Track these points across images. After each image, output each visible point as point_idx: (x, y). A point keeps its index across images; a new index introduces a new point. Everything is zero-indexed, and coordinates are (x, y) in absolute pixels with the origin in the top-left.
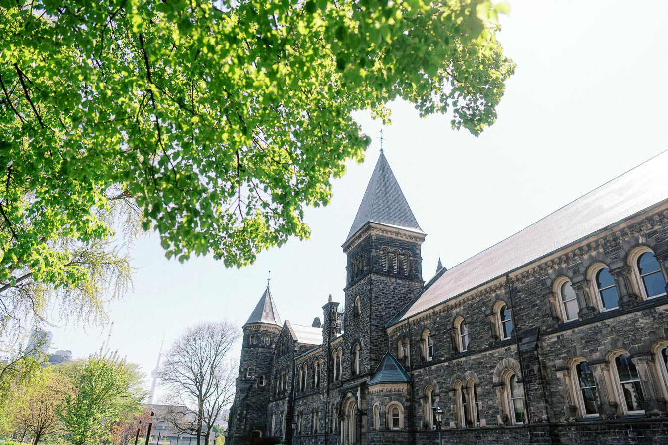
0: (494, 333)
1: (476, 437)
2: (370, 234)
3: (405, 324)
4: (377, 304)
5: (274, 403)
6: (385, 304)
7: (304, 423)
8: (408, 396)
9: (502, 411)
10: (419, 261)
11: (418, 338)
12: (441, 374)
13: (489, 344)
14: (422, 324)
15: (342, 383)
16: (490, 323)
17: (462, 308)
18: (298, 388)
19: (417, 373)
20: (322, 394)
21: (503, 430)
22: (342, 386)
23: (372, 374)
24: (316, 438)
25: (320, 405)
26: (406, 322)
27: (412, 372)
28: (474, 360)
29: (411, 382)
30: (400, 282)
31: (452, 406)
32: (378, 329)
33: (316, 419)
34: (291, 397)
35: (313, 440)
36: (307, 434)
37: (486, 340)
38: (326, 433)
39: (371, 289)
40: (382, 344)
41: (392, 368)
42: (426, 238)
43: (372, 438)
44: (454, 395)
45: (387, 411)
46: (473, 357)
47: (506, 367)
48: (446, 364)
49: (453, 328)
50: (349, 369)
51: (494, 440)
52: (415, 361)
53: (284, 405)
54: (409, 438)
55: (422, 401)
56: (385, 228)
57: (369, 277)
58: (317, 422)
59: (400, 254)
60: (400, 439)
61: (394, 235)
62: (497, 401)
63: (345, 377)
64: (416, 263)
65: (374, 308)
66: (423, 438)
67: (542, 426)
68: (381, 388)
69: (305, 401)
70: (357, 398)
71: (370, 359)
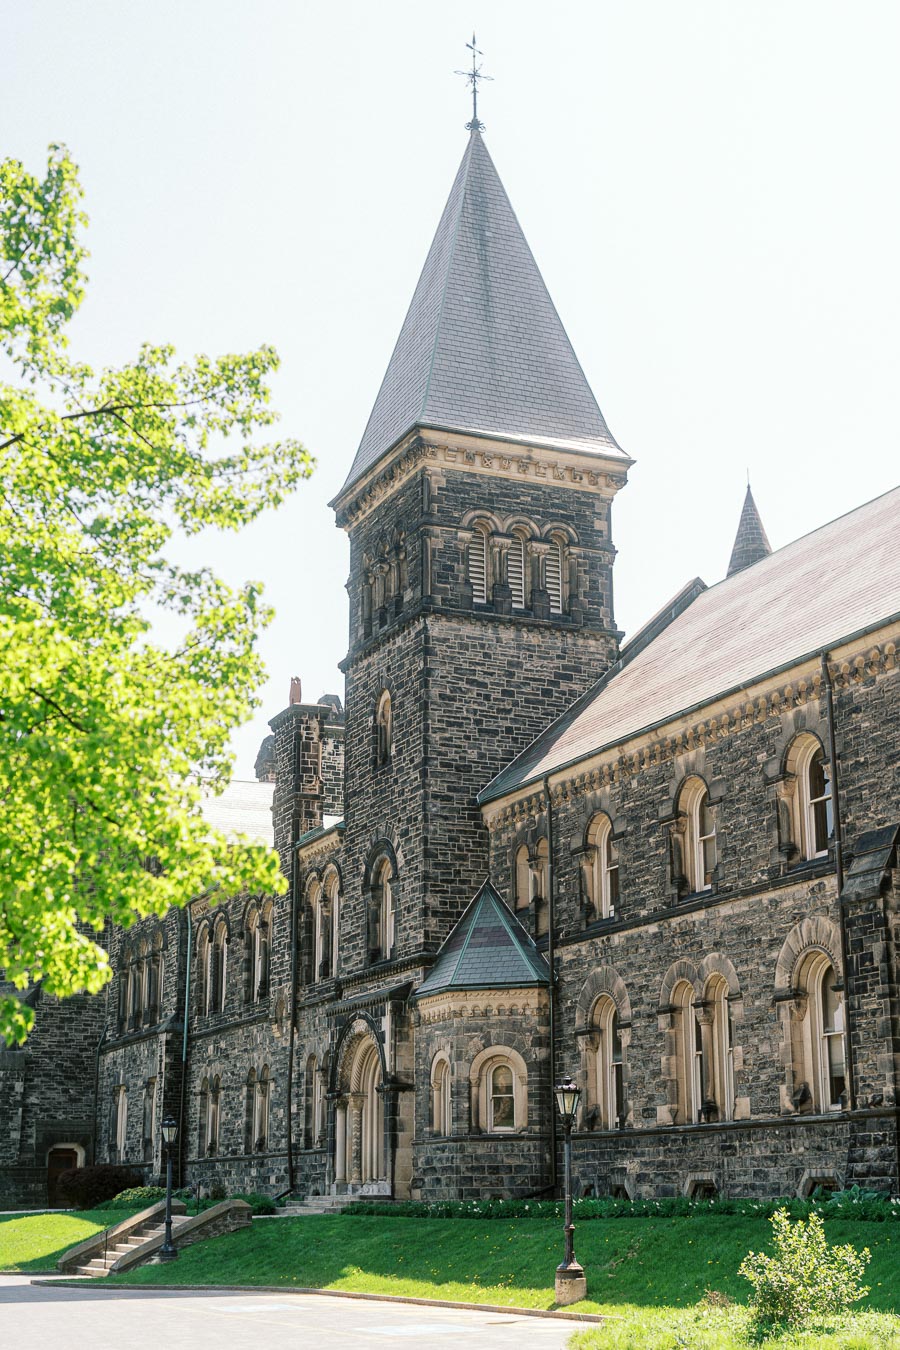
0: (785, 839)
1: (724, 1148)
2: (424, 469)
3: (537, 795)
4: (450, 724)
5: (121, 1051)
6: (478, 722)
7: (223, 1117)
8: (542, 1030)
9: (794, 1074)
10: (605, 560)
11: (577, 843)
12: (638, 961)
13: (769, 872)
14: (589, 794)
15: (339, 988)
16: (776, 804)
17: (702, 749)
18: (200, 1001)
19: (570, 957)
20: (278, 1021)
21: (792, 1128)
22: (339, 996)
23: (429, 961)
24: (262, 1165)
25: (271, 1059)
26: (540, 786)
27: (557, 953)
28: (728, 918)
29: (552, 986)
30: (534, 639)
31: (663, 1059)
32: (452, 810)
33: (263, 1104)
34: (176, 1034)
35: (254, 1172)
36: (234, 1152)
37: (763, 857)
38: (293, 1149)
39: (427, 672)
40: (463, 858)
41: (496, 938)
42: (631, 473)
43: (428, 1161)
44: (672, 1024)
45: (474, 1077)
46: (725, 910)
47: (810, 943)
48: (653, 929)
49: (677, 814)
50: (360, 942)
51: (766, 1158)
52: (565, 916)
53: (154, 1059)
54: (541, 1158)
55: (581, 1042)
56: (481, 444)
57: (419, 626)
58: (266, 1114)
59: (534, 538)
60: (514, 1162)
61: (514, 467)
62: (782, 1044)
63: (348, 967)
64: (593, 567)
65: (437, 737)
66: (585, 1156)
67: (879, 1116)
68: (455, 1006)
69: (223, 1045)
70: (381, 1038)
71: (425, 912)
